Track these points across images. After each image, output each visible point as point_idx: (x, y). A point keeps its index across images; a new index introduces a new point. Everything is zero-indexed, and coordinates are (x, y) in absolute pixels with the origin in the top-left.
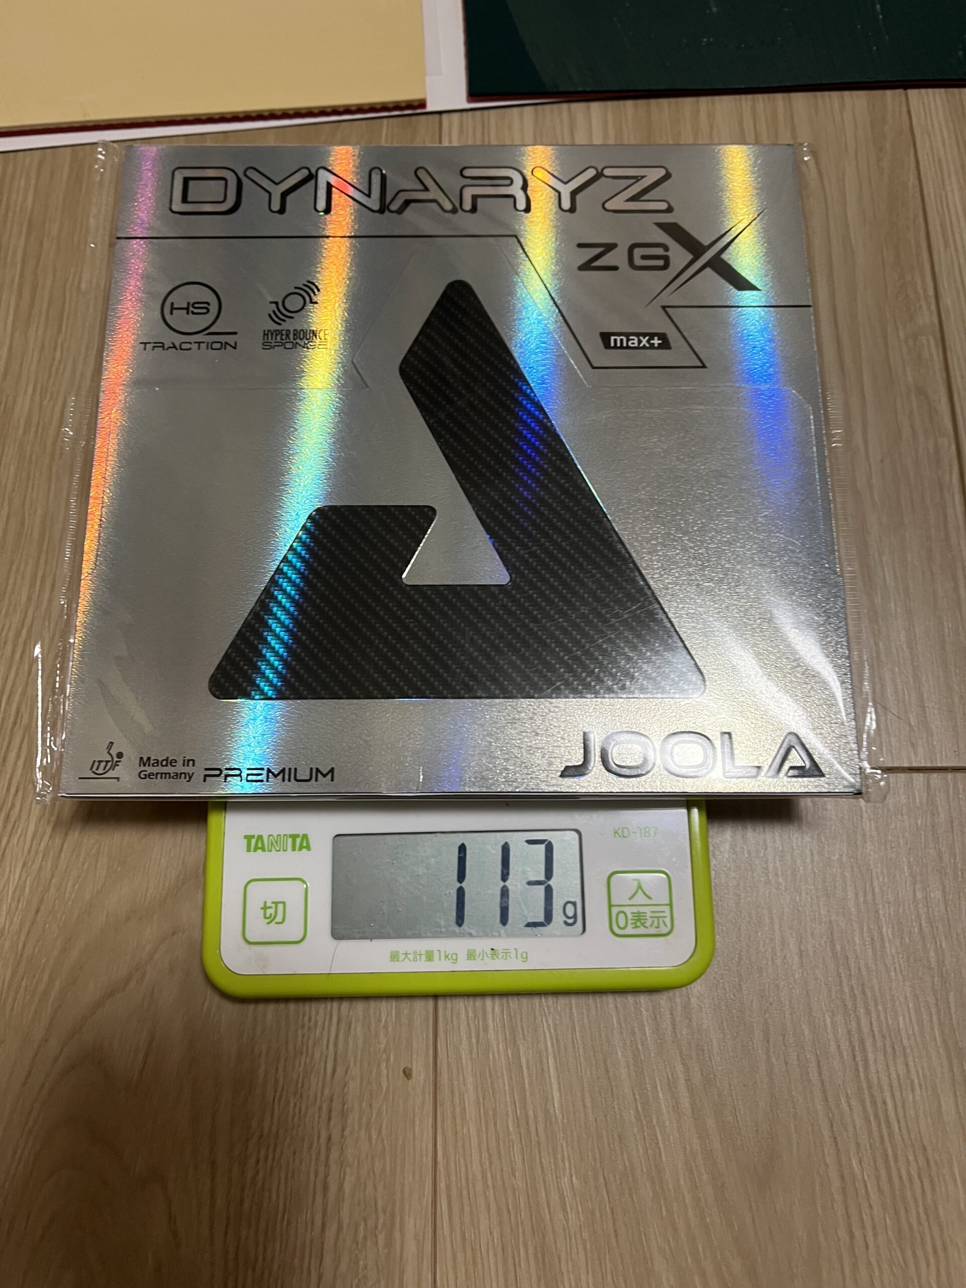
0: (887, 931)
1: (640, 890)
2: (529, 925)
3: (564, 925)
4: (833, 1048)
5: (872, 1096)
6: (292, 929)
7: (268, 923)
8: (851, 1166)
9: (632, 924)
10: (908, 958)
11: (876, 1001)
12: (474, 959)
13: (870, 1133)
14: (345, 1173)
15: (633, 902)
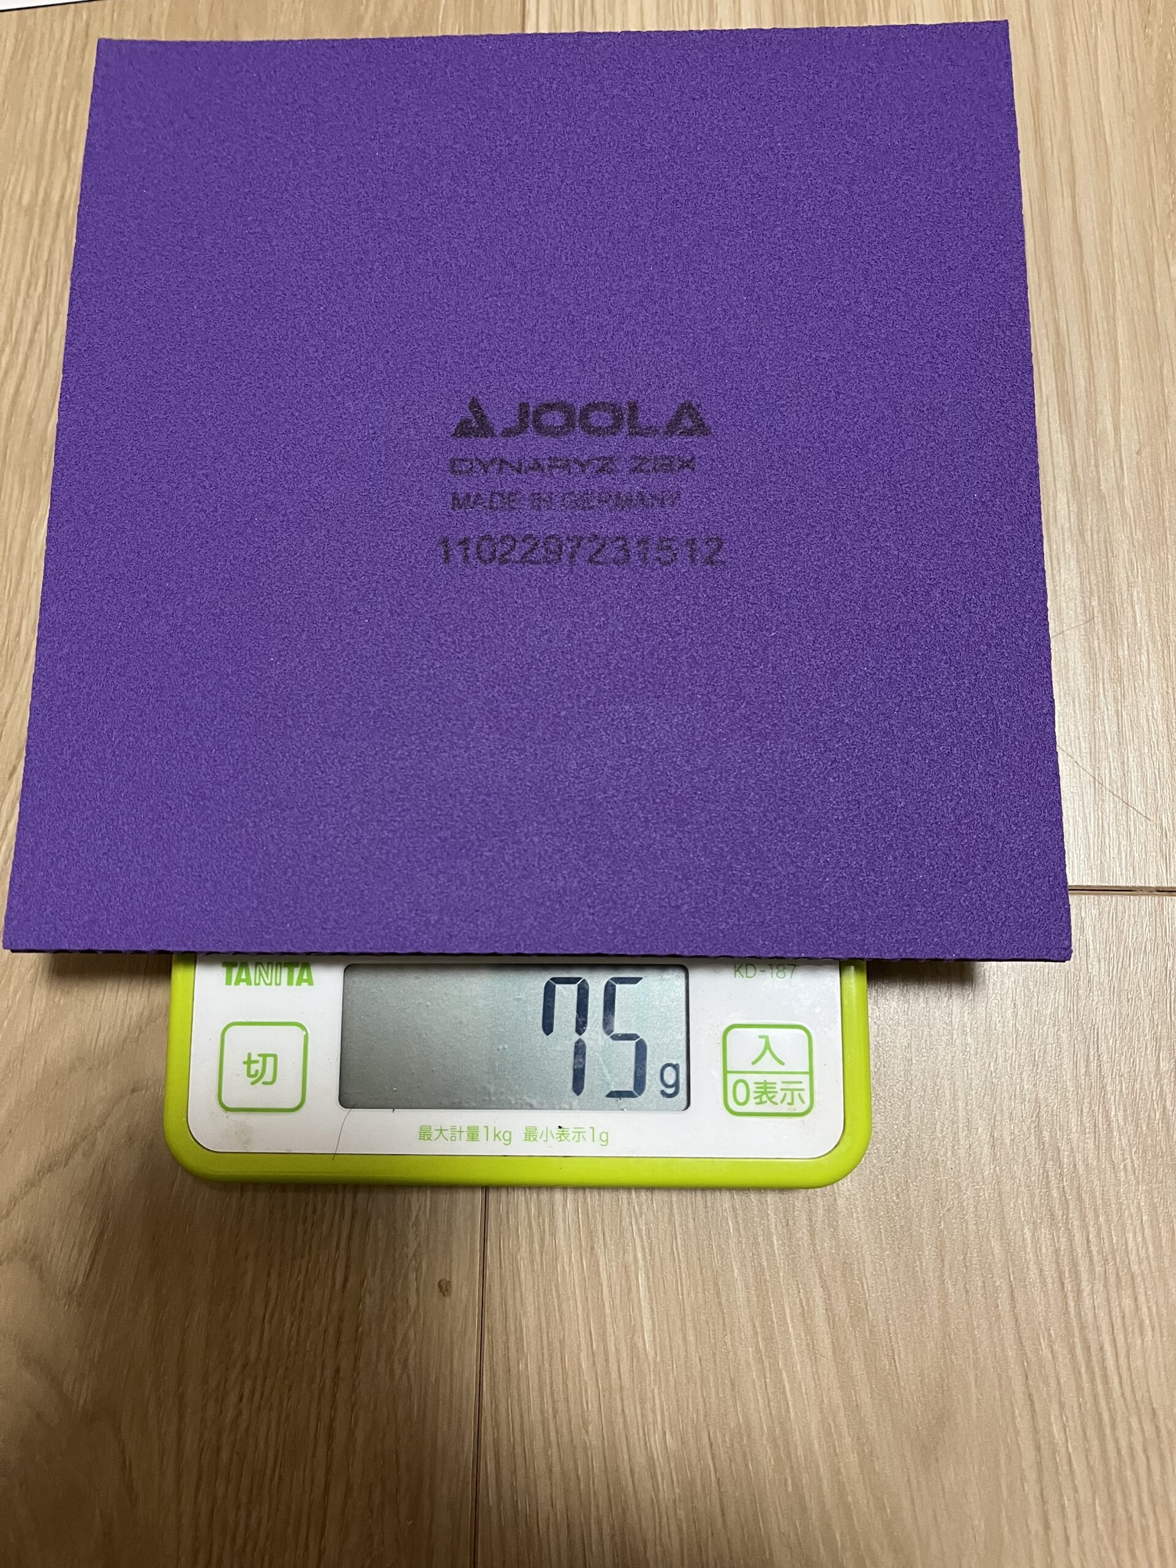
0: (1117, 1115)
1: (768, 1052)
2: (611, 1095)
3: (661, 1096)
4: (1033, 1274)
5: (1085, 1340)
6: (286, 1092)
7: (253, 1083)
8: (1051, 1433)
9: (755, 1098)
10: (1145, 1152)
11: (1096, 1211)
12: (535, 1139)
13: (1080, 1389)
14: (357, 1418)
15: (758, 1067)
